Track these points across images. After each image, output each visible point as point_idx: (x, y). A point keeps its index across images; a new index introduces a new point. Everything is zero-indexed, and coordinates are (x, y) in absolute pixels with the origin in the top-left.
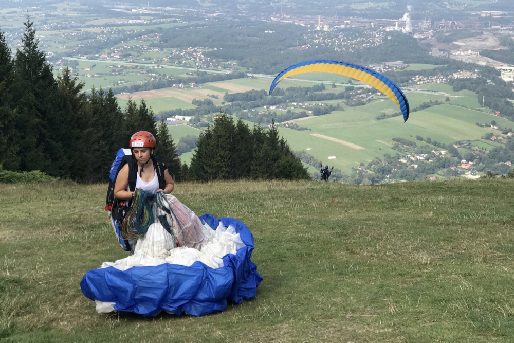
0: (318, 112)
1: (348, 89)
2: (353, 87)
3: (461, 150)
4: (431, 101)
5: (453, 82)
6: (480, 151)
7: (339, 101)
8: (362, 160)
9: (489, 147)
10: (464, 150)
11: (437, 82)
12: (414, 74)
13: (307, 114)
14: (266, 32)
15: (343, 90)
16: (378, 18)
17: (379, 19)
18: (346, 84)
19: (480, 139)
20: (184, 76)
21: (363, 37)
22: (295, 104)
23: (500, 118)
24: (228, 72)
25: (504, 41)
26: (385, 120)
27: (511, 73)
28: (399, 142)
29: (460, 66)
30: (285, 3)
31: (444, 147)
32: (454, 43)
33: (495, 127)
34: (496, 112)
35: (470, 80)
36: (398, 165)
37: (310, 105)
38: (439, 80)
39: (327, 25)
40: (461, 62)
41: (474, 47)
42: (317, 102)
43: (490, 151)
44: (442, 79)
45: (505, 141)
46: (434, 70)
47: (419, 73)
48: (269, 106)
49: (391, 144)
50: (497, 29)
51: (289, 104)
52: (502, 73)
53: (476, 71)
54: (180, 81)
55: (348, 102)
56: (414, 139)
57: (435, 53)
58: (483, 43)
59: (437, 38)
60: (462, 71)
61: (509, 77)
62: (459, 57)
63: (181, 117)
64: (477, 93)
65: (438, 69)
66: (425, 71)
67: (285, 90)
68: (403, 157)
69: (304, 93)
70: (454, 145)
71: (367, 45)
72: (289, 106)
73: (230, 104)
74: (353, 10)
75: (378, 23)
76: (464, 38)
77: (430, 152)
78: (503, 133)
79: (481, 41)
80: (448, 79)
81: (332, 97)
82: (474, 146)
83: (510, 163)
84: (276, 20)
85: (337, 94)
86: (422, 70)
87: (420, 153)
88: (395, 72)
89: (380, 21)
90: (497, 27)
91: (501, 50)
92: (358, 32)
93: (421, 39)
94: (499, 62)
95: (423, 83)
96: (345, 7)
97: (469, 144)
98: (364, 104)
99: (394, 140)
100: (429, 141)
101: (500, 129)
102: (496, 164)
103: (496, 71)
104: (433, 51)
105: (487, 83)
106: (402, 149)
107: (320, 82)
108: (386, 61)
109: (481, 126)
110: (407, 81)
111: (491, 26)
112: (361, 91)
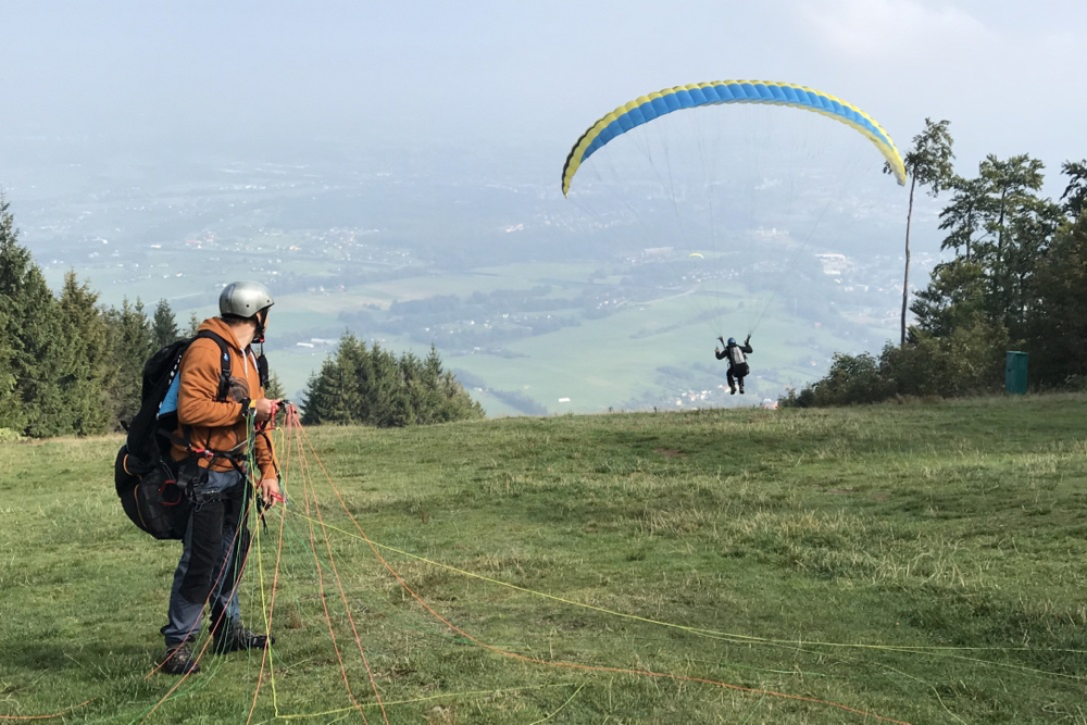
0: (541, 329)
1: (588, 292)
4: (716, 309)
5: (750, 278)
7: (574, 311)
8: (611, 401)
13: (524, 332)
15: (580, 294)
19: (791, 365)
20: (324, 274)
22: (505, 316)
24: (396, 268)
26: (645, 339)
27: (837, 263)
28: (667, 373)
33: (814, 347)
34: (815, 324)
35: (776, 275)
37: (528, 317)
38: (729, 275)
40: (761, 246)
42: (540, 313)
44: (733, 273)
46: (721, 260)
48: (464, 321)
49: (654, 377)
51: (496, 317)
52: (823, 263)
53: (784, 260)
54: (317, 282)
55: (588, 312)
56: (689, 369)
58: (794, 218)
61: (835, 269)
62: (759, 239)
63: (320, 341)
67: (488, 295)
69: (518, 298)
71: (616, 223)
72: (495, 320)
73: (401, 318)
77: (716, 389)
80: (742, 273)
81: (563, 304)
85: (570, 300)
88: (660, 264)
95: (705, 280)
99: (659, 370)
100: (713, 370)
103: (814, 260)
105: (800, 279)
106: (671, 385)
108: (646, 246)
109: (793, 345)
110: (679, 277)
112: (608, 294)
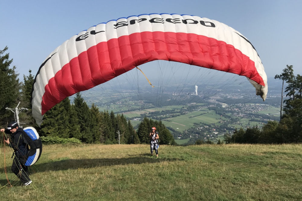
0: (173, 116)
4: (203, 113)
7: (179, 114)
8: (185, 129)
9: (220, 125)
10: (213, 126)
12: (199, 106)
13: (171, 117)
15: (180, 111)
16: (189, 92)
19: (217, 123)
21: (185, 97)
24: (150, 107)
26: (191, 118)
32: (209, 98)
33: (221, 120)
34: (221, 116)
35: (214, 107)
36: (195, 130)
37: (171, 114)
39: (175, 94)
40: (211, 102)
41: (214, 99)
44: (206, 107)
49: (193, 125)
50: (220, 94)
51: (166, 114)
52: (222, 105)
53: (215, 105)
54: (137, 109)
55: (181, 114)
58: (217, 98)
60: (212, 105)
61: (224, 106)
63: (138, 119)
64: (216, 111)
65: (205, 104)
66: (202, 105)
67: (165, 111)
68: (197, 128)
69: (170, 111)
70: (210, 125)
71: (186, 99)
73: (150, 115)
76: (212, 96)
77: (204, 127)
78: (223, 121)
80: (208, 107)
82: (216, 125)
85: (178, 112)
87: (201, 127)
88: (194, 106)
91: (221, 99)
93: (200, 97)
94: (221, 103)
95: (201, 108)
98: (186, 114)
99: (194, 123)
100: (203, 123)
105: (218, 108)
106: (196, 126)
108: (191, 103)
109: (217, 119)
110: (197, 108)
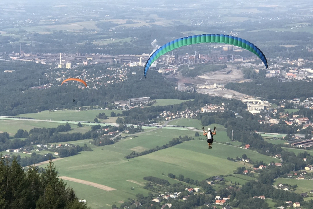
0: (65, 153)
1: (95, 128)
2: (100, 126)
3: (215, 186)
4: (180, 137)
5: (201, 117)
6: (233, 186)
7: (86, 141)
8: (114, 202)
9: (242, 181)
10: (217, 186)
11: (185, 117)
12: (161, 109)
13: (53, 156)
14: (5, 71)
15: (90, 129)
16: (121, 54)
17: (123, 55)
18: (92, 122)
19: (232, 173)
21: (107, 74)
22: (40, 146)
23: (251, 151)
25: (248, 73)
26: (135, 158)
27: (257, 105)
28: (151, 181)
29: (207, 100)
30: (24, 42)
31: (197, 184)
32: (200, 77)
33: (246, 161)
34: (246, 145)
36: (152, 205)
37: (56, 146)
38: (187, 115)
39: (69, 62)
40: (207, 96)
41: (219, 80)
42: (63, 143)
43: (243, 186)
44: (190, 114)
45: (257, 175)
46: (182, 104)
47: (167, 108)
48: (12, 150)
49: (143, 184)
50: (240, 62)
51: (34, 146)
52: (248, 105)
53: (223, 104)
55: (96, 141)
56: (166, 177)
57: (181, 87)
59: (182, 72)
60: (209, 105)
61: (256, 110)
62: (205, 90)
64: (226, 127)
65: (186, 103)
66: (172, 106)
67: (28, 132)
68: (157, 196)
69: (48, 134)
70: (207, 181)
71: (111, 82)
72: (34, 149)
74: (95, 46)
75: (121, 59)
76: (209, 71)
77: (184, 190)
78: (255, 167)
79: (226, 74)
80: (196, 113)
81: (78, 137)
82: (228, 181)
83: (264, 196)
84: (16, 59)
85: (83, 134)
86: (169, 105)
88: (142, 109)
89: (124, 57)
90: (240, 60)
91: (245, 82)
92: (102, 69)
93: (166, 74)
94: (244, 95)
95: (172, 118)
96: (86, 43)
97: (222, 180)
98: (112, 143)
99: (145, 179)
100: (181, 178)
101: (251, 162)
102: (250, 199)
103: (242, 104)
104: (179, 86)
105: (235, 116)
106: (154, 189)
107: (65, 122)
108: (132, 97)
109: (232, 160)
110: (155, 117)
111: (233, 59)
112: (108, 129)
